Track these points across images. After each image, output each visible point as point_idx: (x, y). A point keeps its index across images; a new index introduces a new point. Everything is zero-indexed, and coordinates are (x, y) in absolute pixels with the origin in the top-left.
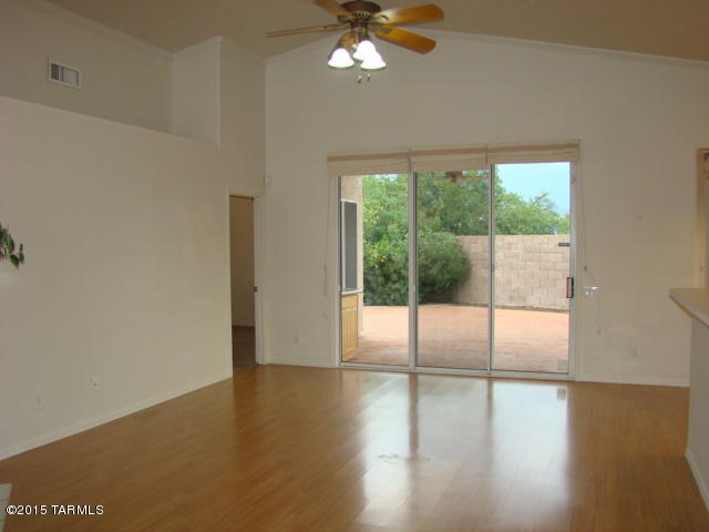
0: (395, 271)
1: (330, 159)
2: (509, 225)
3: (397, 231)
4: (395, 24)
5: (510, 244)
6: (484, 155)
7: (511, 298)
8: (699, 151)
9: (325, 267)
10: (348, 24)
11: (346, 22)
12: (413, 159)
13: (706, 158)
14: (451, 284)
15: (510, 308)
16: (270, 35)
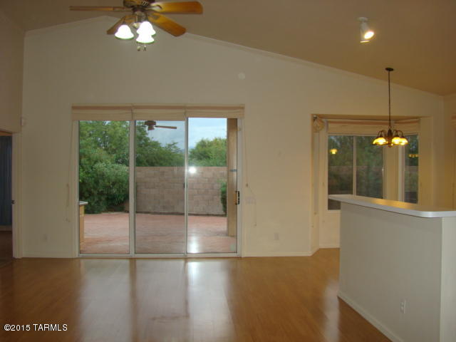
0: (87, 191)
1: (74, 108)
2: (154, 161)
3: (87, 162)
4: (163, 13)
5: (164, 172)
6: (184, 111)
7: (164, 207)
8: (313, 115)
9: (68, 185)
10: (131, 9)
11: (128, 7)
12: (135, 111)
13: (314, 120)
14: (124, 199)
15: (164, 214)
16: (73, 9)
